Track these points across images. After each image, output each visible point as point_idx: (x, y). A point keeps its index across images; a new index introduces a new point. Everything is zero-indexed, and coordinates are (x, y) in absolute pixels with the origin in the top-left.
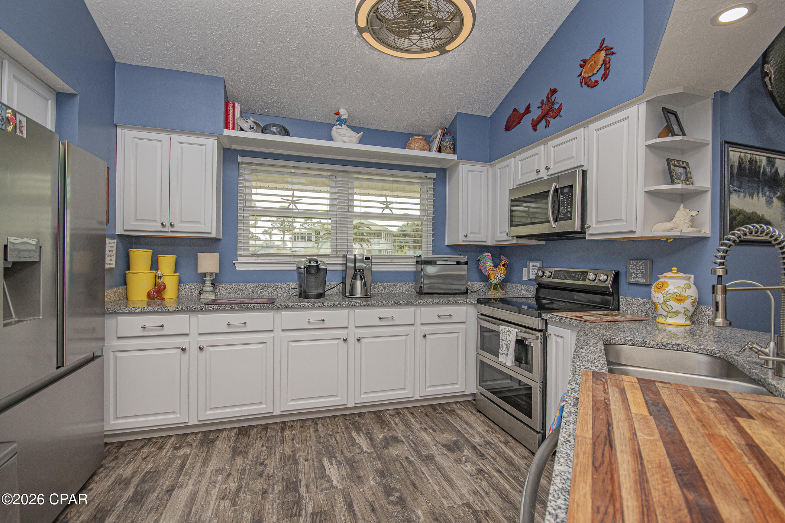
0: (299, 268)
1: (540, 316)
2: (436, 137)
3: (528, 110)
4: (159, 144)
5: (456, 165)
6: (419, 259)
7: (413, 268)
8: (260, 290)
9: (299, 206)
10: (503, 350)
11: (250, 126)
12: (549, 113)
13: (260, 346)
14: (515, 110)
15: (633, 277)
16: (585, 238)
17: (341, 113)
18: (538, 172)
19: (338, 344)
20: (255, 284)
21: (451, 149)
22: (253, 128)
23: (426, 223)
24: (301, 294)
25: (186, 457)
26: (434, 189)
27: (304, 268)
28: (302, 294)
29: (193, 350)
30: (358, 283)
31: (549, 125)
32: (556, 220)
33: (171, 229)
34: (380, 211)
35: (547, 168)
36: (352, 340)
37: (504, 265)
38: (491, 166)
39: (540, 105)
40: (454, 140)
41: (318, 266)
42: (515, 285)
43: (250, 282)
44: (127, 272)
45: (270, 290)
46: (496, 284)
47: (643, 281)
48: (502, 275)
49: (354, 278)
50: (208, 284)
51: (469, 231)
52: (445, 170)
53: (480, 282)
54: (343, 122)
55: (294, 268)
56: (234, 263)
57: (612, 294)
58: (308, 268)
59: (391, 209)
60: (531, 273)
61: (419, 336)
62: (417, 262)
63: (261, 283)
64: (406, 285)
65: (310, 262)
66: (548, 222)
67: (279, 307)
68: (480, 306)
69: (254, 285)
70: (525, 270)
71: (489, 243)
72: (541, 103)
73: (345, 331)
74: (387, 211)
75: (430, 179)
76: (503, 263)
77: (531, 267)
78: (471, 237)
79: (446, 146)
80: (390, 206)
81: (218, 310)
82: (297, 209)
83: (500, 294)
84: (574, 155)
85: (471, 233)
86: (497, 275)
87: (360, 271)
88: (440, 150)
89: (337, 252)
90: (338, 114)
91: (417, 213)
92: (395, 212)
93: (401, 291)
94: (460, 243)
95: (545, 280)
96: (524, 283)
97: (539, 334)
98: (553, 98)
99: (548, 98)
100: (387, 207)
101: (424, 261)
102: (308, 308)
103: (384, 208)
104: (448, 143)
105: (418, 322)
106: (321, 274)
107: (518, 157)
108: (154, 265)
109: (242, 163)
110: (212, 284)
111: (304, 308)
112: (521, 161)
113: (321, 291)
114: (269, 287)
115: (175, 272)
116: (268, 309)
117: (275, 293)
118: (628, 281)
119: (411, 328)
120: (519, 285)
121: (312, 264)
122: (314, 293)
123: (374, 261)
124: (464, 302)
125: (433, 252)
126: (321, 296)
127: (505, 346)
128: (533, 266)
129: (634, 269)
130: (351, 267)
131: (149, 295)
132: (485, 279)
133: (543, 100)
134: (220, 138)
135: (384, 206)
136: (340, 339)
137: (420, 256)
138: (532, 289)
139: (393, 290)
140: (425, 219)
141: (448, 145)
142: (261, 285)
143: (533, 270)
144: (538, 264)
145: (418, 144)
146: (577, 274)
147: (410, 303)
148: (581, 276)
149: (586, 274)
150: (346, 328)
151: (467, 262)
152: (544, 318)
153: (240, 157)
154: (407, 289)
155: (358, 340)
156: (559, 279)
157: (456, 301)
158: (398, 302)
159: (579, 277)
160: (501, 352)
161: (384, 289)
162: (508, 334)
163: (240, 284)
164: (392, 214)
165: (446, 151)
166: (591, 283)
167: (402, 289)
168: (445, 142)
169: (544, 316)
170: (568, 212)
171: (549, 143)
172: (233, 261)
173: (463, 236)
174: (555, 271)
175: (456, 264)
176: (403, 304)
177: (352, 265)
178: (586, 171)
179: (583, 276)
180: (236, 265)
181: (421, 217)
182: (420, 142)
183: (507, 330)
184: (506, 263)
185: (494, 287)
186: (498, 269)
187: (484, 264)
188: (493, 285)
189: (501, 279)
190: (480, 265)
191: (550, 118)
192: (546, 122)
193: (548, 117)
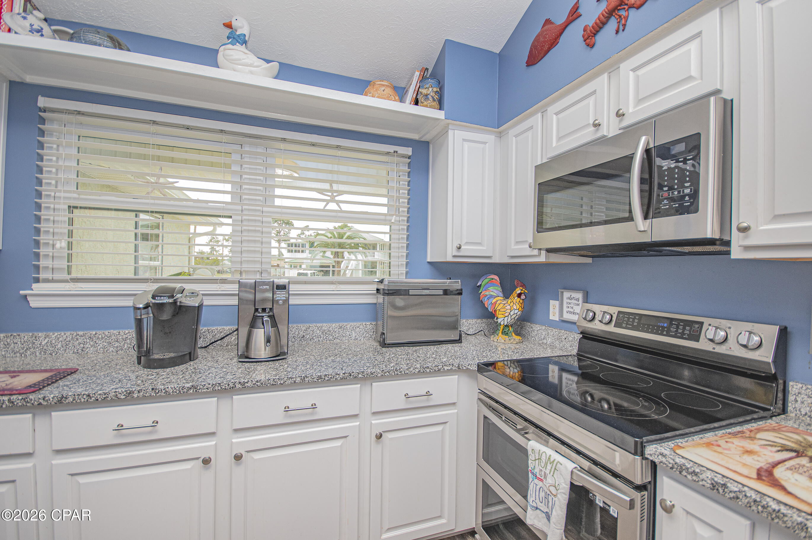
0: (138, 307)
1: (639, 451)
2: (411, 85)
3: (574, 14)
5: (445, 132)
6: (381, 287)
7: (374, 301)
8: (80, 344)
10: (537, 501)
11: (31, 25)
14: (548, 22)
17: (234, 24)
18: (597, 125)
19: (191, 469)
20: (68, 333)
21: (434, 100)
22: (38, 31)
23: (397, 227)
24: (140, 357)
26: (409, 173)
27: (147, 309)
28: (142, 358)
31: (624, 25)
32: (646, 217)
34: (320, 205)
35: (620, 115)
36: (223, 460)
37: (519, 295)
38: (501, 134)
40: (441, 88)
42: (537, 327)
43: (58, 330)
45: (101, 344)
46: (507, 326)
48: (517, 311)
49: (252, 325)
51: (464, 241)
52: (427, 143)
53: (481, 319)
56: (25, 296)
57: (771, 378)
59: (338, 202)
60: (565, 309)
61: (369, 437)
62: (378, 290)
63: (81, 331)
64: (361, 327)
66: (630, 219)
67: (40, 404)
68: (482, 377)
70: (554, 304)
71: (496, 259)
74: (332, 206)
75: (404, 156)
76: (518, 291)
77: (565, 301)
78: (467, 250)
79: (426, 95)
80: (337, 198)
83: (513, 342)
85: (467, 243)
86: (509, 311)
87: (265, 310)
88: (416, 102)
89: (241, 273)
90: (229, 26)
91: (384, 210)
92: (345, 207)
93: (353, 338)
94: (450, 259)
95: (597, 326)
96: (552, 324)
100: (333, 200)
101: (388, 290)
103: (328, 202)
104: (430, 89)
105: (366, 411)
107: (552, 109)
109: (45, 110)
112: (557, 114)
113: (186, 351)
114: (98, 338)
117: (111, 349)
119: (353, 423)
120: (544, 327)
121: (164, 297)
124: (454, 368)
125: (407, 273)
127: (542, 494)
128: (570, 298)
130: (248, 301)
132: (490, 315)
135: (329, 198)
136: (197, 459)
137: (381, 281)
138: (570, 339)
139: (338, 336)
140: (393, 221)
141: (428, 93)
142: (81, 336)
143: (569, 305)
144: (579, 295)
145: (379, 92)
146: (675, 324)
147: (350, 375)
148: (684, 329)
149: (698, 327)
150: (213, 434)
151: (461, 290)
152: (651, 458)
153: (43, 98)
154: (363, 334)
155: (238, 458)
156: (628, 329)
157: (440, 367)
158: (326, 375)
159: (680, 331)
160: (531, 501)
161: (322, 336)
162: (549, 466)
163: (36, 334)
164: (341, 211)
165: (425, 103)
166: (714, 349)
167: (354, 335)
168: (426, 90)
169: (652, 452)
170: (684, 196)
171: (622, 66)
172: (21, 292)
173: (455, 248)
174: (619, 312)
175: (442, 294)
176: (336, 379)
177: (251, 297)
178: (730, 102)
179: (691, 329)
180: (29, 299)
181: (388, 218)
182: (383, 89)
183: (548, 457)
184: (522, 292)
185: (503, 330)
186: (510, 301)
187: (487, 293)
188: (502, 327)
189: (516, 318)
190: (482, 294)
191: (628, 10)
192: (619, 22)
193: (624, 8)
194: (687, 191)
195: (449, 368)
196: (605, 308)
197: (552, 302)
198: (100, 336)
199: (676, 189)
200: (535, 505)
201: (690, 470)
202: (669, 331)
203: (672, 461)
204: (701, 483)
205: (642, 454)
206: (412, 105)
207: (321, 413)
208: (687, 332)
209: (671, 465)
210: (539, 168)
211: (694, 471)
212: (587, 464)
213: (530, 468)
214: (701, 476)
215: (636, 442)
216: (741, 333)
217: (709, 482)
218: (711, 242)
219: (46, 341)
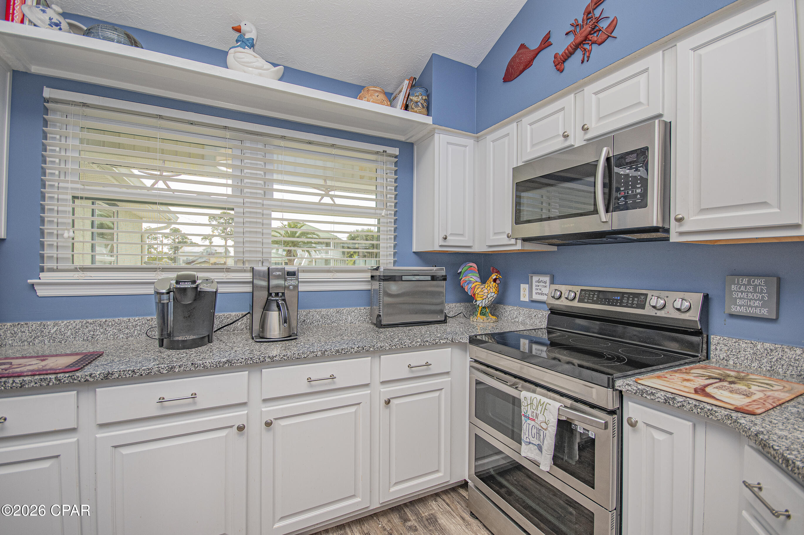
0: (159, 292)
1: (611, 385)
2: (400, 91)
3: (546, 43)
5: (431, 135)
6: (376, 273)
7: (368, 287)
8: (89, 331)
9: (174, 185)
10: (530, 437)
11: (50, 19)
12: (590, 37)
13: (46, 464)
14: (523, 46)
15: (740, 306)
16: (667, 239)
17: (243, 28)
18: (566, 136)
19: (226, 436)
20: (78, 321)
21: (423, 107)
22: (57, 25)
23: (385, 220)
24: (163, 340)
26: (396, 172)
27: (168, 293)
28: (165, 340)
30: (274, 317)
31: (588, 57)
32: (607, 211)
34: (316, 199)
35: (585, 129)
36: (255, 427)
37: (495, 280)
39: (572, 28)
40: (429, 95)
41: (196, 288)
42: (510, 308)
43: (67, 318)
45: (111, 331)
46: (484, 308)
47: (764, 312)
48: (493, 294)
49: (266, 307)
51: (449, 232)
52: (412, 145)
53: (460, 302)
54: (247, 43)
56: (33, 285)
57: (698, 333)
58: (178, 293)
59: (332, 197)
60: (534, 291)
61: (379, 403)
62: (373, 277)
63: (91, 318)
64: (356, 311)
65: (179, 282)
66: (595, 211)
67: (87, 380)
68: (474, 348)
69: (76, 323)
70: (524, 287)
72: (572, 25)
73: (243, 412)
74: (327, 200)
75: (391, 156)
76: (494, 276)
77: (534, 284)
78: (452, 241)
79: (417, 102)
80: (332, 193)
82: (169, 189)
83: (490, 321)
84: (643, 100)
85: (451, 234)
86: (486, 294)
87: (277, 294)
88: (406, 108)
89: (243, 262)
90: (238, 29)
91: (373, 204)
92: (338, 201)
93: (349, 321)
94: (437, 248)
96: (523, 305)
97: (609, 418)
98: (597, 13)
99: (588, 13)
100: (327, 195)
101: (384, 276)
103: (322, 196)
104: (420, 97)
105: (376, 380)
106: (205, 301)
107: (527, 120)
109: (54, 100)
112: (530, 124)
113: (203, 333)
114: (108, 325)
117: (122, 336)
118: (727, 312)
119: (366, 392)
120: (515, 308)
121: (186, 285)
122: (187, 337)
123: (302, 276)
124: (448, 342)
125: (395, 262)
126: (203, 341)
127: (534, 431)
128: (538, 282)
129: (742, 292)
130: (261, 287)
133: (576, 20)
135: (323, 193)
136: (231, 427)
137: (377, 269)
138: (539, 316)
139: (336, 320)
140: (383, 214)
141: (418, 100)
142: (91, 324)
143: (538, 288)
144: (547, 279)
145: (373, 97)
146: (626, 297)
147: (363, 349)
148: (633, 300)
149: (644, 298)
150: (244, 404)
151: (446, 276)
152: (620, 389)
153: (49, 89)
154: (358, 318)
155: (268, 424)
156: (590, 303)
157: (437, 341)
158: (342, 349)
159: (630, 302)
160: (525, 438)
161: (321, 320)
162: (540, 408)
163: (44, 322)
164: (335, 205)
165: (416, 109)
166: (656, 313)
167: (350, 318)
168: (417, 98)
169: (620, 384)
170: (637, 195)
171: (586, 89)
172: (29, 281)
173: (441, 238)
174: (582, 290)
175: (430, 279)
176: (351, 352)
177: (265, 283)
178: (669, 124)
179: (638, 300)
180: (36, 288)
181: (378, 212)
182: (377, 94)
183: (538, 401)
184: (497, 277)
185: (481, 311)
186: (486, 285)
187: (467, 279)
188: (480, 309)
189: (492, 301)
190: (462, 280)
191: (591, 45)
192: (584, 54)
193: (589, 44)
194: (639, 191)
195: (445, 342)
196: (570, 287)
197: (522, 286)
198: (110, 324)
199: (631, 189)
200: (528, 441)
201: (649, 392)
202: (621, 302)
203: (635, 388)
204: (657, 400)
205: (613, 387)
206: (402, 110)
207: (340, 383)
208: (635, 302)
209: (635, 391)
210: (516, 170)
211: (652, 392)
212: (569, 402)
213: (523, 413)
214: (656, 395)
215: (609, 378)
216: (676, 300)
217: (663, 398)
218: (656, 230)
219: (55, 329)
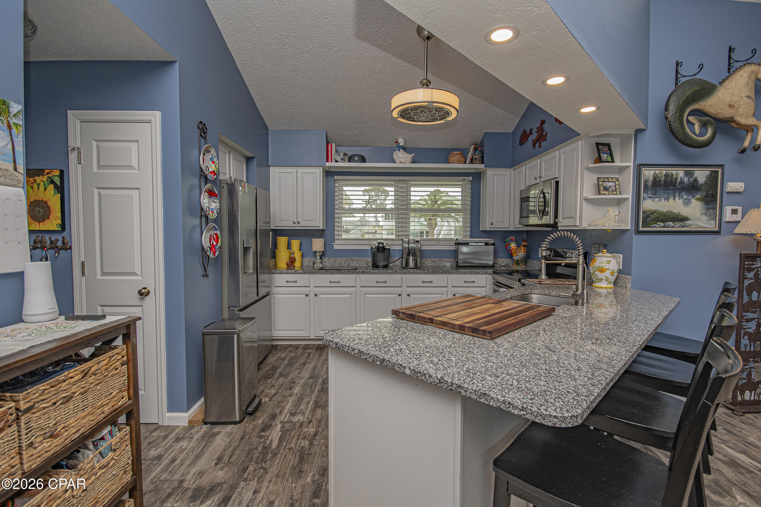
0: (372, 248)
1: (519, 281)
2: (470, 151)
3: (531, 132)
4: (292, 174)
5: (485, 171)
6: (457, 242)
7: (453, 248)
8: (349, 262)
11: (341, 158)
12: (541, 137)
13: (348, 296)
14: (524, 131)
16: (557, 228)
17: (399, 141)
18: (536, 179)
19: (395, 296)
21: (479, 160)
22: (343, 159)
23: (466, 215)
24: (373, 265)
25: (310, 353)
27: (375, 248)
29: (312, 295)
30: (411, 258)
31: (541, 146)
33: (298, 225)
35: (540, 177)
36: (404, 295)
37: (524, 246)
38: (514, 170)
39: (537, 130)
40: (483, 154)
41: (384, 246)
42: (534, 261)
43: (342, 257)
44: (276, 250)
45: (355, 262)
46: (518, 260)
48: (523, 253)
49: (409, 254)
50: (318, 258)
52: (478, 175)
54: (399, 148)
55: (369, 248)
56: (333, 245)
58: (378, 248)
59: (438, 205)
62: (456, 244)
63: (349, 257)
64: (449, 260)
65: (378, 244)
67: (359, 272)
68: (494, 275)
69: (345, 259)
71: (512, 229)
73: (400, 289)
75: (468, 181)
76: (523, 244)
78: (496, 225)
79: (477, 159)
81: (324, 273)
83: (521, 268)
85: (496, 222)
86: (519, 253)
87: (412, 250)
88: (472, 161)
89: (399, 236)
90: (397, 142)
91: (460, 207)
93: (445, 265)
94: (487, 229)
98: (543, 127)
99: (541, 125)
101: (461, 243)
102: (376, 273)
105: (450, 285)
106: (386, 252)
107: (527, 166)
108: (289, 246)
109: (337, 180)
110: (321, 258)
111: (373, 273)
112: (528, 169)
113: (386, 263)
114: (354, 260)
115: (300, 251)
116: (352, 273)
117: (358, 264)
119: (445, 289)
120: (536, 261)
121: (380, 245)
122: (382, 264)
123: (422, 243)
124: (484, 272)
125: (468, 236)
126: (386, 266)
129: (594, 250)
131: (287, 264)
133: (538, 127)
134: (324, 167)
136: (396, 294)
137: (459, 240)
141: (478, 157)
142: (349, 259)
145: (455, 157)
147: (444, 272)
150: (401, 287)
151: (494, 243)
153: (336, 176)
155: (408, 295)
157: (478, 271)
158: (435, 271)
161: (431, 263)
163: (336, 258)
165: (475, 162)
167: (445, 263)
171: (541, 158)
172: (332, 243)
173: (490, 224)
175: (484, 245)
176: (439, 272)
177: (407, 246)
178: (558, 182)
181: (462, 210)
182: (457, 156)
184: (526, 244)
186: (520, 249)
189: (521, 256)
191: (541, 141)
192: (540, 144)
195: (482, 272)
206: (469, 164)
207: (434, 284)
210: (521, 191)
219: (339, 260)
